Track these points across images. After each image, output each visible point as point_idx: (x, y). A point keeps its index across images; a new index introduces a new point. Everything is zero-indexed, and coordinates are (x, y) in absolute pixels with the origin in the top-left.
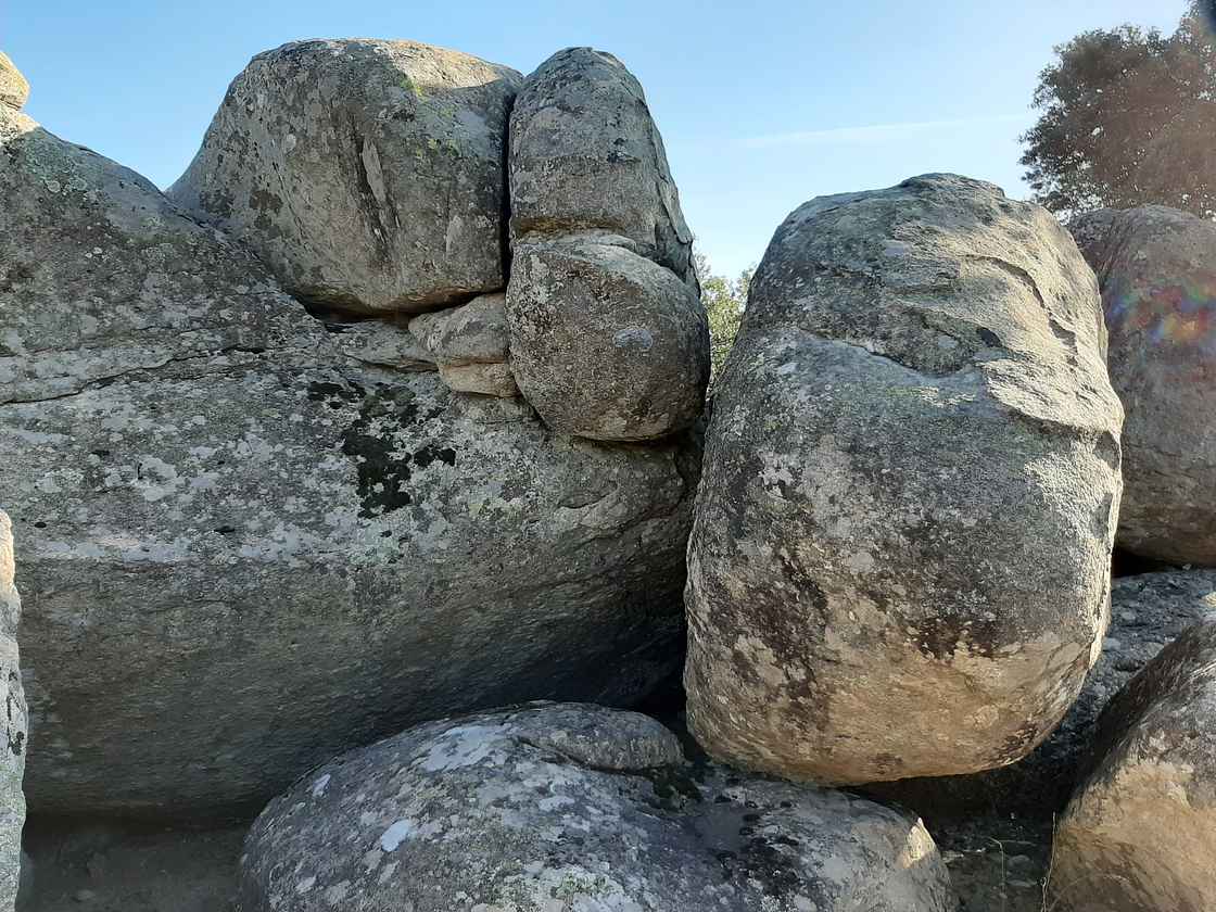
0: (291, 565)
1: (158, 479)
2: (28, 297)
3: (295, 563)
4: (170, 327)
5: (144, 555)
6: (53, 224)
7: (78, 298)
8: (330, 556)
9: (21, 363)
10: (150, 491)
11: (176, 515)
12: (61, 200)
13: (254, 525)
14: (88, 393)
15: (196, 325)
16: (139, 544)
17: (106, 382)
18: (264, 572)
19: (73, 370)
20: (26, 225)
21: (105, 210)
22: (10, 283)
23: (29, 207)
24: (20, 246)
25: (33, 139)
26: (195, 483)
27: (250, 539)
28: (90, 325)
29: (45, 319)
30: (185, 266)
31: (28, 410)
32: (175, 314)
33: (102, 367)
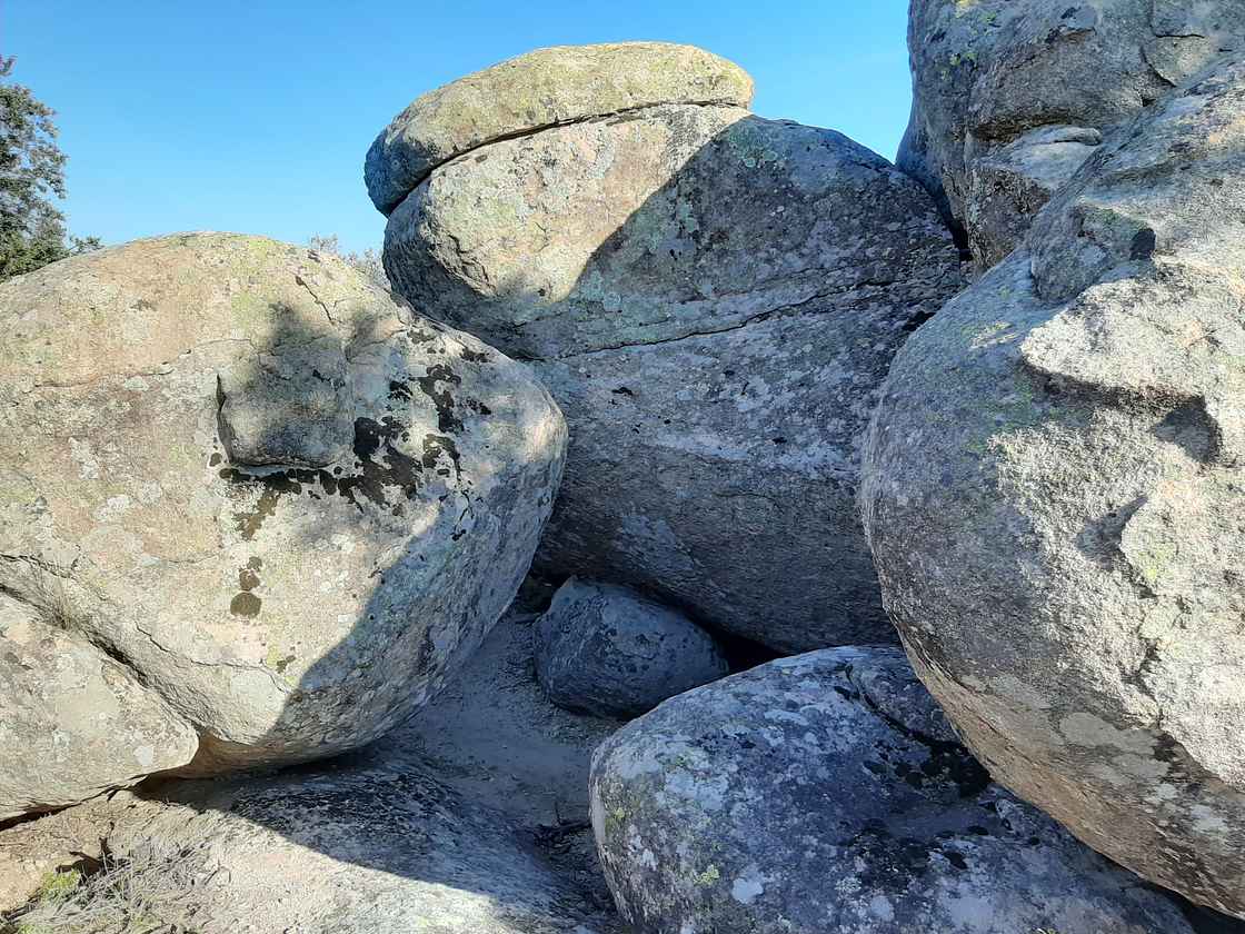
0: (812, 477)
1: (754, 394)
2: (723, 253)
3: (814, 475)
4: (822, 267)
5: (718, 451)
6: (747, 193)
7: (760, 250)
8: (842, 474)
9: (707, 304)
10: (744, 403)
11: (753, 425)
12: (755, 172)
13: (800, 439)
14: (750, 326)
15: (843, 264)
16: (718, 442)
17: (764, 316)
18: (792, 478)
19: (741, 309)
20: (726, 198)
21: (789, 175)
22: (711, 244)
23: (729, 183)
24: (721, 215)
25: (736, 130)
26: (778, 400)
27: (793, 450)
28: (765, 270)
29: (733, 270)
30: (846, 212)
31: (702, 340)
32: (829, 256)
33: (762, 305)
